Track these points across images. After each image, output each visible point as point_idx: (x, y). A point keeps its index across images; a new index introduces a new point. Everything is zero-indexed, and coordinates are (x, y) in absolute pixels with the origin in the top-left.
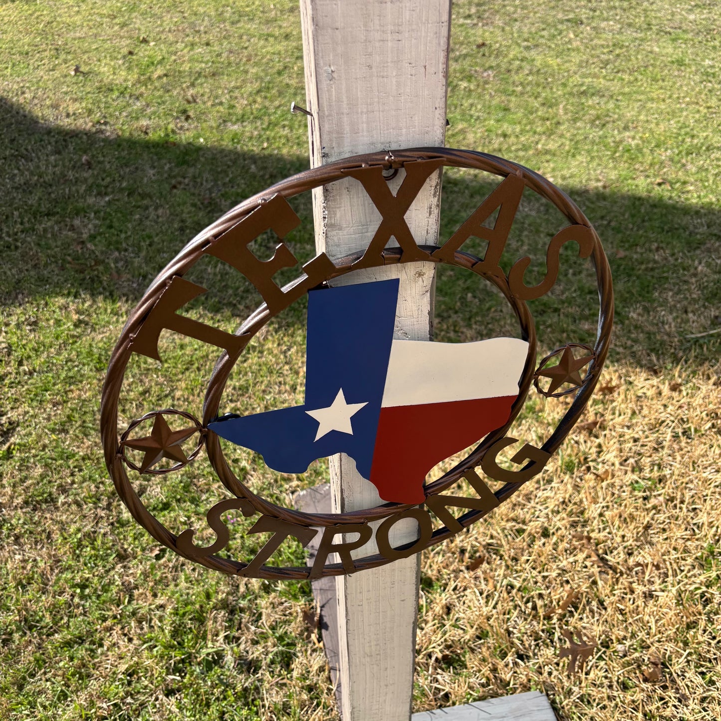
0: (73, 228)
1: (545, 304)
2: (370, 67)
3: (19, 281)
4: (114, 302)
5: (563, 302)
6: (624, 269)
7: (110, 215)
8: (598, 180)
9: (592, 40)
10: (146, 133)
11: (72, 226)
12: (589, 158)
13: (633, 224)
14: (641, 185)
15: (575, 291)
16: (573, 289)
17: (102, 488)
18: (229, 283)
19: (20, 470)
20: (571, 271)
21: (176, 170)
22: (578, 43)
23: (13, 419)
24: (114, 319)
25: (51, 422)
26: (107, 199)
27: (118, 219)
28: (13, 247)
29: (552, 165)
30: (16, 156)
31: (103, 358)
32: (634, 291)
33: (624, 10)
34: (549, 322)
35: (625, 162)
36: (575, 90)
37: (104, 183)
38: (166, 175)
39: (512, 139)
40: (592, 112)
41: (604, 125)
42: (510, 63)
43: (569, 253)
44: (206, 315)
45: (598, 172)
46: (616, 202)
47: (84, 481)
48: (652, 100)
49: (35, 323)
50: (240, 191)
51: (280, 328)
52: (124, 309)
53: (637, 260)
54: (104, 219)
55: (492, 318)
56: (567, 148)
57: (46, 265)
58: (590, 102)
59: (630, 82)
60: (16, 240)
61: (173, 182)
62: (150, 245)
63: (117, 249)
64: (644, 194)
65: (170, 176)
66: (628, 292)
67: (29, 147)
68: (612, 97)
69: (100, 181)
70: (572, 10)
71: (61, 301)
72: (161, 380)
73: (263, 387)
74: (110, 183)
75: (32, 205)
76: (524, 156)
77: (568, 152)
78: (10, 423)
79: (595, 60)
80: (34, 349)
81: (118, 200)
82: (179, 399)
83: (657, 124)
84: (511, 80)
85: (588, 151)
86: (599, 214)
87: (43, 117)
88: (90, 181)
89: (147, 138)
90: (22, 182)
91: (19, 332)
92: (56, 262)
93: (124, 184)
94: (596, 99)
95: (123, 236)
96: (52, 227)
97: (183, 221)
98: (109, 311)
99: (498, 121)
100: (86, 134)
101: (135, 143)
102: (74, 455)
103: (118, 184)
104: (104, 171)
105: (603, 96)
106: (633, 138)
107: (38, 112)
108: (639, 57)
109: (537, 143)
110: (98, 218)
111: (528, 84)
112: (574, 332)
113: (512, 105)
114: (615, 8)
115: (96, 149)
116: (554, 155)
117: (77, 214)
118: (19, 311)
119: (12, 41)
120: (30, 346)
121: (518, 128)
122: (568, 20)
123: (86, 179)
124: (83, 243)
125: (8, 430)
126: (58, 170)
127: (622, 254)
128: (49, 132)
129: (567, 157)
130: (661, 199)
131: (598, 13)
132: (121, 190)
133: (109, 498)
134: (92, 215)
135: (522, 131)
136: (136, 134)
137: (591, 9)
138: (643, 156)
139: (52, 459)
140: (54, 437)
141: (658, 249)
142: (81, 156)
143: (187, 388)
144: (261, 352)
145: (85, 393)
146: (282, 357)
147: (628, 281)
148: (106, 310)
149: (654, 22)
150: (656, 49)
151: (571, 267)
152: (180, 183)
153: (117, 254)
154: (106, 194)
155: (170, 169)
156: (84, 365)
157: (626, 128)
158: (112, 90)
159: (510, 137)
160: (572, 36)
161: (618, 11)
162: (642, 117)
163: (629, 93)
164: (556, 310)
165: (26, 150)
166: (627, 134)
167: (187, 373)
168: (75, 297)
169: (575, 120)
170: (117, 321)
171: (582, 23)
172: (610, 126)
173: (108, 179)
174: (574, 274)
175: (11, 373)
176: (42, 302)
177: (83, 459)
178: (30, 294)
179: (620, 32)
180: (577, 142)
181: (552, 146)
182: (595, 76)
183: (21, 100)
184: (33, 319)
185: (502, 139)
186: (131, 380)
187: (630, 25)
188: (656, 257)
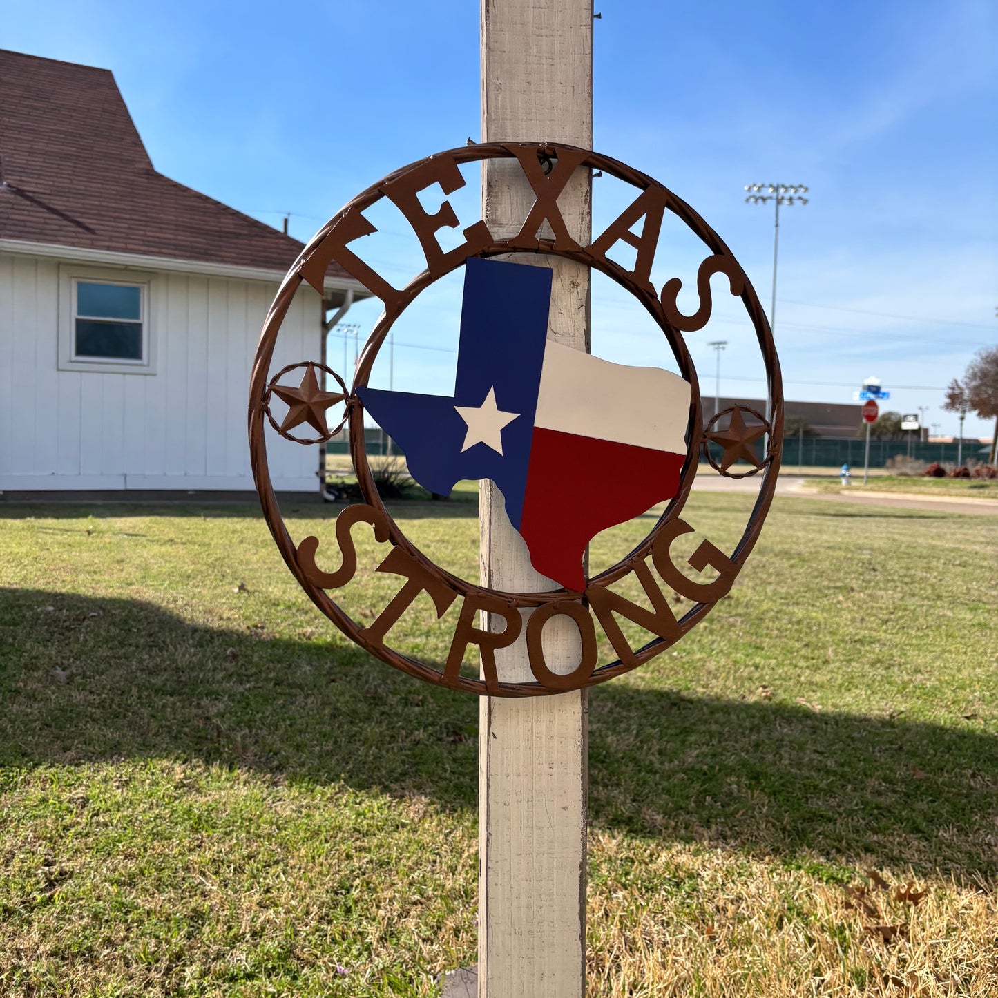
0: (198, 706)
1: (814, 814)
2: (529, 83)
3: (119, 743)
4: (231, 769)
5: (840, 814)
6: (927, 790)
7: (247, 698)
8: (883, 710)
9: (867, 603)
10: (309, 638)
11: (198, 704)
12: (869, 693)
13: (935, 751)
14: (942, 716)
15: (857, 805)
16: (855, 802)
17: (164, 945)
18: (384, 764)
19: (58, 918)
20: (849, 786)
21: (337, 670)
22: (850, 605)
23: (67, 869)
24: (228, 785)
25: (117, 873)
26: (248, 686)
27: (257, 702)
28: (121, 716)
29: (819, 694)
30: (151, 647)
31: (203, 818)
32: (943, 811)
33: (906, 583)
34: (821, 828)
35: (918, 698)
36: (847, 638)
37: (248, 673)
38: (324, 672)
39: (767, 670)
40: (872, 656)
41: (888, 668)
42: (763, 613)
43: (846, 769)
44: (347, 790)
45: (883, 704)
46: (908, 730)
47: (143, 934)
48: (950, 652)
49: (127, 783)
50: (413, 689)
51: (443, 811)
52: (243, 777)
53: (944, 783)
54: (239, 702)
55: (740, 821)
56: (839, 682)
57: (156, 735)
58: (868, 648)
59: (916, 637)
60: (128, 711)
61: (332, 677)
62: (291, 726)
63: (249, 727)
64: (948, 726)
65: (329, 673)
66: (934, 812)
67: (168, 640)
68: (896, 646)
69: (243, 671)
70: (839, 580)
71: (166, 763)
72: (273, 847)
73: (410, 863)
74: (256, 673)
75: (155, 684)
76: (781, 685)
77: (841, 686)
78: (61, 874)
79: (872, 619)
80: (117, 803)
81: (260, 687)
82: (293, 867)
83: (959, 670)
84: (764, 625)
85: (868, 685)
86: (885, 738)
87: (192, 619)
88: (231, 670)
89: (310, 642)
90: (151, 665)
91: (103, 786)
92: (169, 732)
93: (271, 676)
94: (877, 647)
95: (260, 715)
96: (174, 704)
97: (336, 709)
98: (224, 777)
99: (747, 655)
100: (238, 635)
101: (294, 645)
102: (137, 908)
103: (264, 675)
104: (250, 662)
105: (884, 645)
106: (929, 680)
107: (186, 614)
108: (929, 618)
109: (799, 676)
110: (233, 701)
111: (786, 630)
112: (857, 841)
113: (765, 645)
114: (893, 581)
115: (246, 647)
116: (822, 687)
117: (207, 695)
118: (110, 768)
119: (175, 567)
120: (114, 800)
121: (774, 661)
122: (836, 588)
123: (226, 669)
124: (208, 718)
125: (56, 880)
126: (195, 659)
127: (921, 774)
128: (195, 630)
129: (840, 691)
130: (973, 731)
131: (872, 584)
132: (267, 680)
133: (170, 961)
134: (226, 698)
135: (778, 665)
136: (297, 638)
137: (863, 581)
138: (944, 694)
139: (105, 910)
140: (115, 888)
141: (973, 776)
142: (225, 650)
143: (307, 856)
144: (415, 831)
145: (172, 850)
146: (442, 837)
147: (932, 801)
148: (219, 777)
149: (945, 594)
150: (949, 614)
151: (849, 782)
152: (341, 679)
153: (247, 731)
154: (248, 682)
155: (330, 668)
156: (176, 824)
157: (917, 671)
158: (278, 605)
159: (762, 669)
160: (841, 598)
161: (898, 584)
162: (938, 664)
163: (918, 645)
164: (830, 820)
165: (164, 642)
166: (919, 676)
167: (310, 842)
168: (184, 763)
169: (849, 661)
170: (232, 787)
171: (852, 590)
172: (896, 669)
173: (254, 670)
174: (855, 790)
175: (79, 823)
176: (142, 763)
177: (148, 913)
178: (128, 756)
179: (902, 599)
180: (852, 678)
181: (817, 678)
182: (871, 629)
183: (171, 606)
184: (125, 778)
185: (752, 669)
186: (235, 841)
187: (913, 595)
188: (972, 783)
